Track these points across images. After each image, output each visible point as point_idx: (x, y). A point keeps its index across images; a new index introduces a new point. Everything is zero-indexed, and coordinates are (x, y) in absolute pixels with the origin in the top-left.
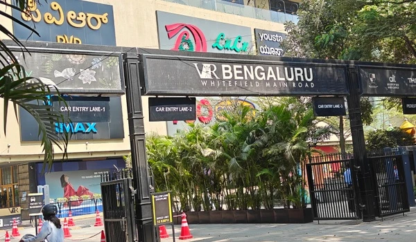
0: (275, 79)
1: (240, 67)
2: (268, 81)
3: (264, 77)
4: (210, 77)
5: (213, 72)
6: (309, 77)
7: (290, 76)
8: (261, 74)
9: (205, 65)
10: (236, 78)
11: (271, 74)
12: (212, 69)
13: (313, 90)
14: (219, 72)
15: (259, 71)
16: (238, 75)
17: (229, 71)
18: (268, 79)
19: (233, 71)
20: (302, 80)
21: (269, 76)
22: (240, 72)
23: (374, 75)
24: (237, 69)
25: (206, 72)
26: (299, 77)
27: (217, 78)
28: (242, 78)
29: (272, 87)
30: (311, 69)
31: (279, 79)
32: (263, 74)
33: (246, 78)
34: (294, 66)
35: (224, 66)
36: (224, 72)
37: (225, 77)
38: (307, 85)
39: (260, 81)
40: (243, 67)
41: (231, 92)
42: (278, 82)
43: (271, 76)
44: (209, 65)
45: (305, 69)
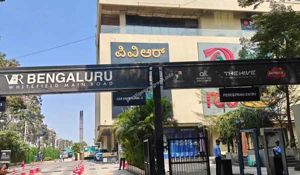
0: (74, 81)
1: (44, 74)
2: (67, 83)
3: (64, 81)
5: (20, 80)
6: (108, 77)
7: (89, 78)
8: (62, 78)
9: (13, 75)
10: (39, 82)
11: (71, 78)
12: (19, 77)
13: (112, 87)
14: (25, 79)
15: (60, 76)
16: (41, 80)
17: (34, 78)
18: (67, 81)
19: (36, 78)
20: (101, 80)
21: (69, 79)
22: (43, 78)
23: (180, 72)
24: (41, 76)
25: (14, 80)
26: (98, 79)
28: (44, 82)
29: (70, 87)
30: (111, 72)
31: (78, 80)
32: (64, 78)
33: (47, 82)
34: (94, 71)
35: (29, 75)
36: (29, 78)
37: (29, 82)
38: (105, 84)
39: (59, 83)
40: (46, 75)
41: (32, 92)
42: (76, 83)
43: (71, 79)
44: (17, 75)
45: (105, 73)
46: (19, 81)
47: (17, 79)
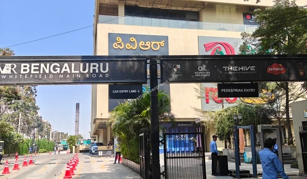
0: (69, 72)
1: (38, 64)
2: (61, 74)
3: (58, 71)
4: (9, 72)
5: (13, 69)
6: (104, 69)
7: (84, 70)
8: (56, 69)
9: (6, 64)
10: (32, 72)
11: (66, 68)
12: (12, 67)
13: (108, 79)
14: (18, 69)
15: (55, 67)
16: (35, 70)
17: (27, 68)
18: (62, 72)
19: (30, 68)
20: (97, 71)
21: (63, 70)
22: (38, 68)
23: (179, 66)
24: (34, 66)
25: (7, 69)
26: (94, 70)
27: (15, 73)
28: (38, 72)
29: (65, 78)
30: (107, 64)
31: (73, 71)
32: (59, 69)
33: (41, 72)
34: (90, 62)
35: (23, 65)
36: (22, 68)
37: (22, 72)
38: (101, 76)
39: (54, 74)
40: (40, 65)
41: (25, 82)
42: (71, 74)
43: (66, 70)
44: (10, 65)
45: (101, 64)
46: (12, 71)
47: (10, 69)
